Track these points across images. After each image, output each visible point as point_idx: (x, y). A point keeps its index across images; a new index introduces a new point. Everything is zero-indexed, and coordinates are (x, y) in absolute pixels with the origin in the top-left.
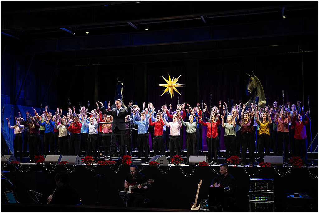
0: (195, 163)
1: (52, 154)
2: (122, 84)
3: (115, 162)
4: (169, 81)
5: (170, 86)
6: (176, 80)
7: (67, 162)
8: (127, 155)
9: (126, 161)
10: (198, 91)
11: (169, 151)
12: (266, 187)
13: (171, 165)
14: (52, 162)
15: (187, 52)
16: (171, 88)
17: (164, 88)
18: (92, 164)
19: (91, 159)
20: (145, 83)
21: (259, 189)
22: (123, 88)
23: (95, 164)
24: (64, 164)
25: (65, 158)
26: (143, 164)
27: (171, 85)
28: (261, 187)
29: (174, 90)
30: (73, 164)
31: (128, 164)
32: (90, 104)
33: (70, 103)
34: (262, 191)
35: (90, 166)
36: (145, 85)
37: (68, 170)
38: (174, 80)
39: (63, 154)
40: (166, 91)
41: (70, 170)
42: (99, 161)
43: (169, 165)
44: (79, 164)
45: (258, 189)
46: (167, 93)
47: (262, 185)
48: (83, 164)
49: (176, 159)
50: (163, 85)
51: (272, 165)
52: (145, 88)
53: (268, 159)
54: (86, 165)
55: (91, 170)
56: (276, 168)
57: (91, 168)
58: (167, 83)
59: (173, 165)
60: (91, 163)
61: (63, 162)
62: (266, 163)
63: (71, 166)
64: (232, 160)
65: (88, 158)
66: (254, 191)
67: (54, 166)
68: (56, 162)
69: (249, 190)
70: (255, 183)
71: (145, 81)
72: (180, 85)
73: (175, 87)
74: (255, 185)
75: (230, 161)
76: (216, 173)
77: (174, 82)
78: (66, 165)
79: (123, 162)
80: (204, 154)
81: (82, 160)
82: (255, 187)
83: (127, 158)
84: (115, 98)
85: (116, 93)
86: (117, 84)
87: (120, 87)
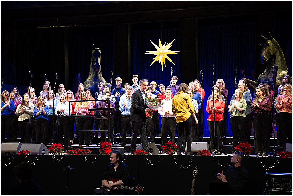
0: (193, 152)
1: (10, 142)
2: (100, 51)
3: (91, 151)
4: (159, 46)
5: (160, 54)
6: (169, 46)
7: (29, 152)
8: (106, 142)
9: (105, 149)
10: (197, 59)
11: (159, 137)
12: (289, 184)
13: (162, 154)
14: (9, 152)
16: (162, 56)
17: (154, 56)
18: (61, 154)
19: (60, 148)
20: (129, 50)
21: (279, 186)
22: (101, 57)
23: (65, 154)
24: (25, 154)
25: (26, 147)
26: (126, 154)
27: (162, 53)
28: (281, 184)
29: (166, 59)
30: (37, 154)
31: (107, 153)
32: (58, 77)
33: (32, 76)
34: (283, 190)
35: (59, 157)
36: (129, 53)
37: (30, 163)
38: (166, 45)
39: (23, 141)
40: (155, 59)
41: (32, 163)
42: (70, 149)
43: (159, 154)
44: (44, 153)
45: (276, 186)
46: (157, 63)
47: (282, 181)
48: (49, 154)
49: (168, 146)
50: (151, 52)
52: (129, 56)
53: (290, 147)
54: (54, 155)
55: (59, 162)
57: (60, 159)
58: (156, 50)
59: (165, 154)
61: (23, 151)
62: (288, 152)
63: (33, 156)
64: (241, 148)
65: (56, 147)
66: (271, 190)
67: (11, 157)
68: (14, 152)
69: (265, 187)
70: (273, 179)
71: (129, 48)
72: (173, 52)
73: (168, 55)
74: (273, 182)
75: (239, 149)
76: (220, 164)
77: (166, 48)
78: (27, 156)
79: (101, 151)
80: (205, 140)
81: (49, 148)
82: (273, 183)
83: (106, 146)
84: (90, 69)
85: (93, 63)
86: (94, 51)
87: (97, 55)
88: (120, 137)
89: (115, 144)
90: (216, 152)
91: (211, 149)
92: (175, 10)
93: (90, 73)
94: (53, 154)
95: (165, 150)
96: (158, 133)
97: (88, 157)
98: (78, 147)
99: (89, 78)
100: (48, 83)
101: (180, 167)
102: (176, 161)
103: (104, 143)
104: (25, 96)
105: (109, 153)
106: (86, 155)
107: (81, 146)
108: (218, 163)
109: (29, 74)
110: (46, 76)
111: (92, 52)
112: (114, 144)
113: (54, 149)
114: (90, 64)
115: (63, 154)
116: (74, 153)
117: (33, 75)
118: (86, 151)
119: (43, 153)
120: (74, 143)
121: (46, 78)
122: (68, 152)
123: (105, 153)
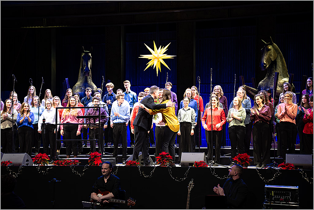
0: (189, 163)
2: (90, 54)
3: (79, 161)
4: (153, 50)
5: (155, 58)
6: (165, 49)
7: (11, 163)
8: (96, 152)
9: (94, 160)
10: (194, 65)
11: (153, 147)
12: (289, 197)
13: (156, 166)
15: (179, 11)
16: (157, 60)
17: (148, 60)
18: (47, 165)
19: (45, 158)
20: (122, 53)
21: (278, 200)
22: (91, 60)
23: (51, 165)
24: (7, 164)
25: (8, 157)
26: (118, 165)
27: (157, 57)
28: (280, 197)
29: (161, 64)
30: (20, 165)
31: (97, 164)
32: (44, 81)
33: (15, 80)
34: (283, 204)
35: (44, 168)
36: (122, 57)
37: (12, 174)
38: (161, 49)
39: (4, 151)
40: (150, 64)
41: (14, 174)
42: (56, 160)
43: (153, 166)
44: (28, 164)
45: (276, 200)
46: (151, 67)
47: (282, 195)
48: (34, 165)
49: (163, 156)
50: (145, 56)
51: (297, 167)
52: (121, 60)
53: (290, 159)
54: (39, 166)
55: (44, 173)
56: (302, 172)
57: (45, 170)
58: (151, 54)
59: (159, 165)
60: (44, 163)
61: (5, 162)
62: (288, 164)
63: (15, 167)
64: (240, 159)
65: (41, 157)
66: (270, 203)
69: (264, 201)
70: (273, 192)
71: (122, 51)
72: (169, 57)
73: (163, 59)
74: (273, 195)
75: (237, 160)
76: (217, 176)
77: (161, 52)
78: (9, 167)
79: (90, 162)
80: (201, 151)
81: (33, 159)
82: (273, 197)
83: (96, 157)
84: (80, 74)
85: (82, 67)
86: (84, 54)
87: (87, 58)
88: (111, 147)
89: (106, 154)
90: (214, 164)
91: (208, 160)
92: (171, 11)
93: (80, 78)
94: (37, 165)
95: (160, 161)
96: (152, 143)
97: (76, 168)
98: (66, 157)
99: (78, 83)
100: (32, 87)
101: (175, 179)
102: (170, 173)
103: (93, 154)
104: (7, 101)
105: (98, 164)
106: (74, 166)
107: (68, 156)
108: (215, 175)
109: (13, 78)
110: (31, 80)
111: (81, 55)
112: (104, 155)
113: (39, 159)
114: (80, 68)
115: (49, 165)
116: (61, 164)
117: (17, 79)
118: (74, 162)
119: (26, 164)
120: (61, 154)
121: (31, 83)
122: (55, 163)
123: (95, 164)
